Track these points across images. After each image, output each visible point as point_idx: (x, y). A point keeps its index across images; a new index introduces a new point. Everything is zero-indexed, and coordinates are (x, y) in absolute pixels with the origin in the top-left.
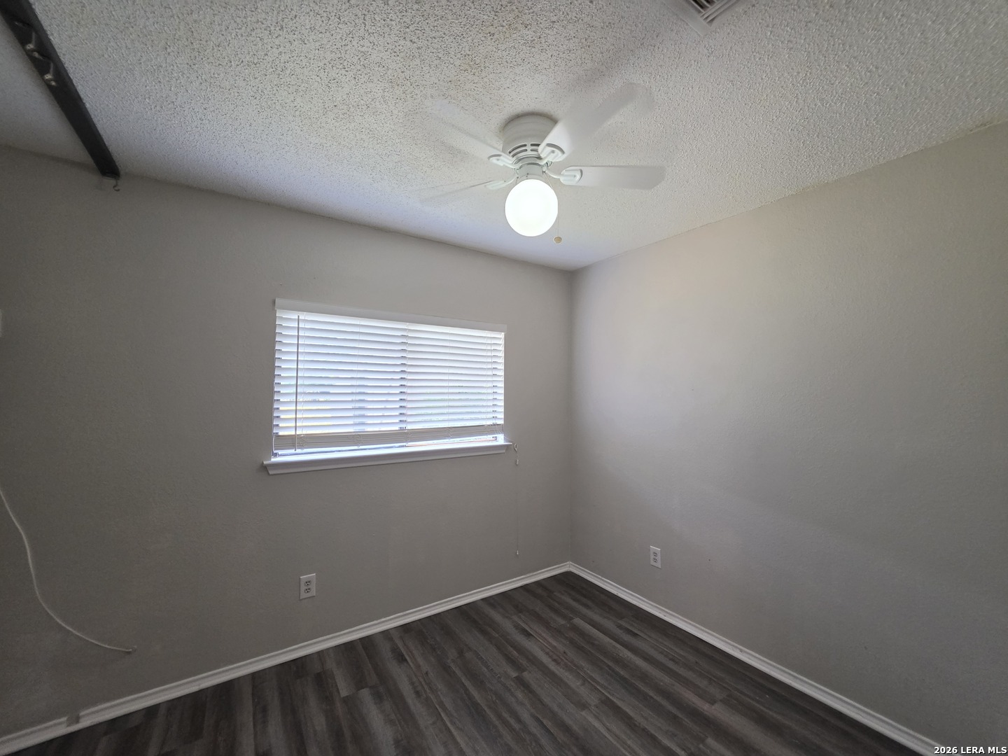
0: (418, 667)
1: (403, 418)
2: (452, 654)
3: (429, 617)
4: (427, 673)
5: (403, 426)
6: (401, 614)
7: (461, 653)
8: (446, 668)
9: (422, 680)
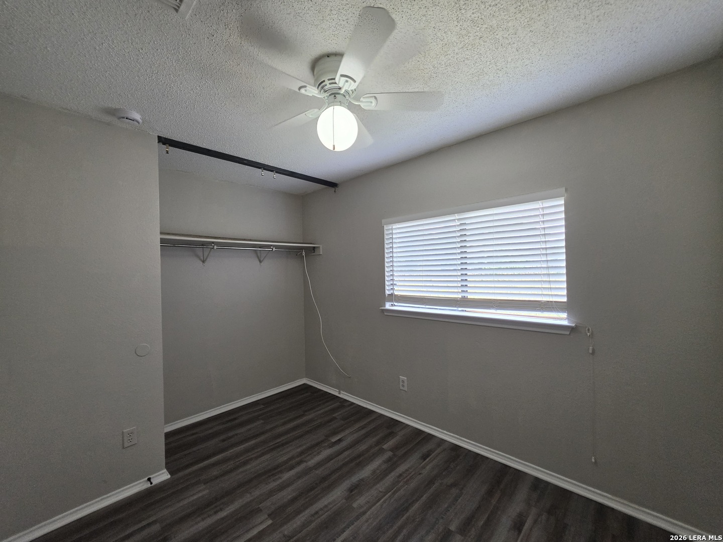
0: (424, 467)
1: (465, 289)
2: (449, 480)
3: (478, 455)
4: (420, 474)
5: (465, 295)
6: (458, 437)
7: (454, 485)
8: (431, 482)
9: (412, 474)
